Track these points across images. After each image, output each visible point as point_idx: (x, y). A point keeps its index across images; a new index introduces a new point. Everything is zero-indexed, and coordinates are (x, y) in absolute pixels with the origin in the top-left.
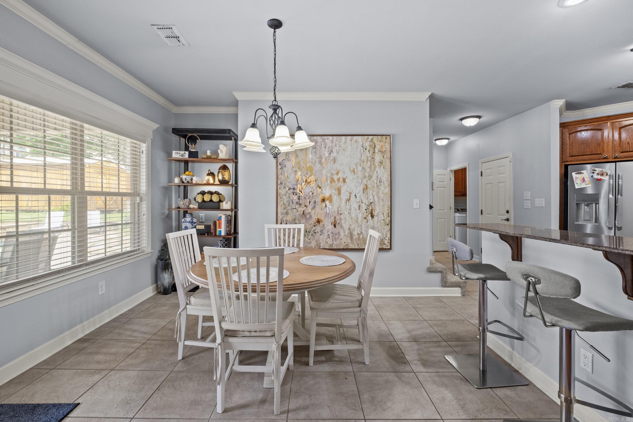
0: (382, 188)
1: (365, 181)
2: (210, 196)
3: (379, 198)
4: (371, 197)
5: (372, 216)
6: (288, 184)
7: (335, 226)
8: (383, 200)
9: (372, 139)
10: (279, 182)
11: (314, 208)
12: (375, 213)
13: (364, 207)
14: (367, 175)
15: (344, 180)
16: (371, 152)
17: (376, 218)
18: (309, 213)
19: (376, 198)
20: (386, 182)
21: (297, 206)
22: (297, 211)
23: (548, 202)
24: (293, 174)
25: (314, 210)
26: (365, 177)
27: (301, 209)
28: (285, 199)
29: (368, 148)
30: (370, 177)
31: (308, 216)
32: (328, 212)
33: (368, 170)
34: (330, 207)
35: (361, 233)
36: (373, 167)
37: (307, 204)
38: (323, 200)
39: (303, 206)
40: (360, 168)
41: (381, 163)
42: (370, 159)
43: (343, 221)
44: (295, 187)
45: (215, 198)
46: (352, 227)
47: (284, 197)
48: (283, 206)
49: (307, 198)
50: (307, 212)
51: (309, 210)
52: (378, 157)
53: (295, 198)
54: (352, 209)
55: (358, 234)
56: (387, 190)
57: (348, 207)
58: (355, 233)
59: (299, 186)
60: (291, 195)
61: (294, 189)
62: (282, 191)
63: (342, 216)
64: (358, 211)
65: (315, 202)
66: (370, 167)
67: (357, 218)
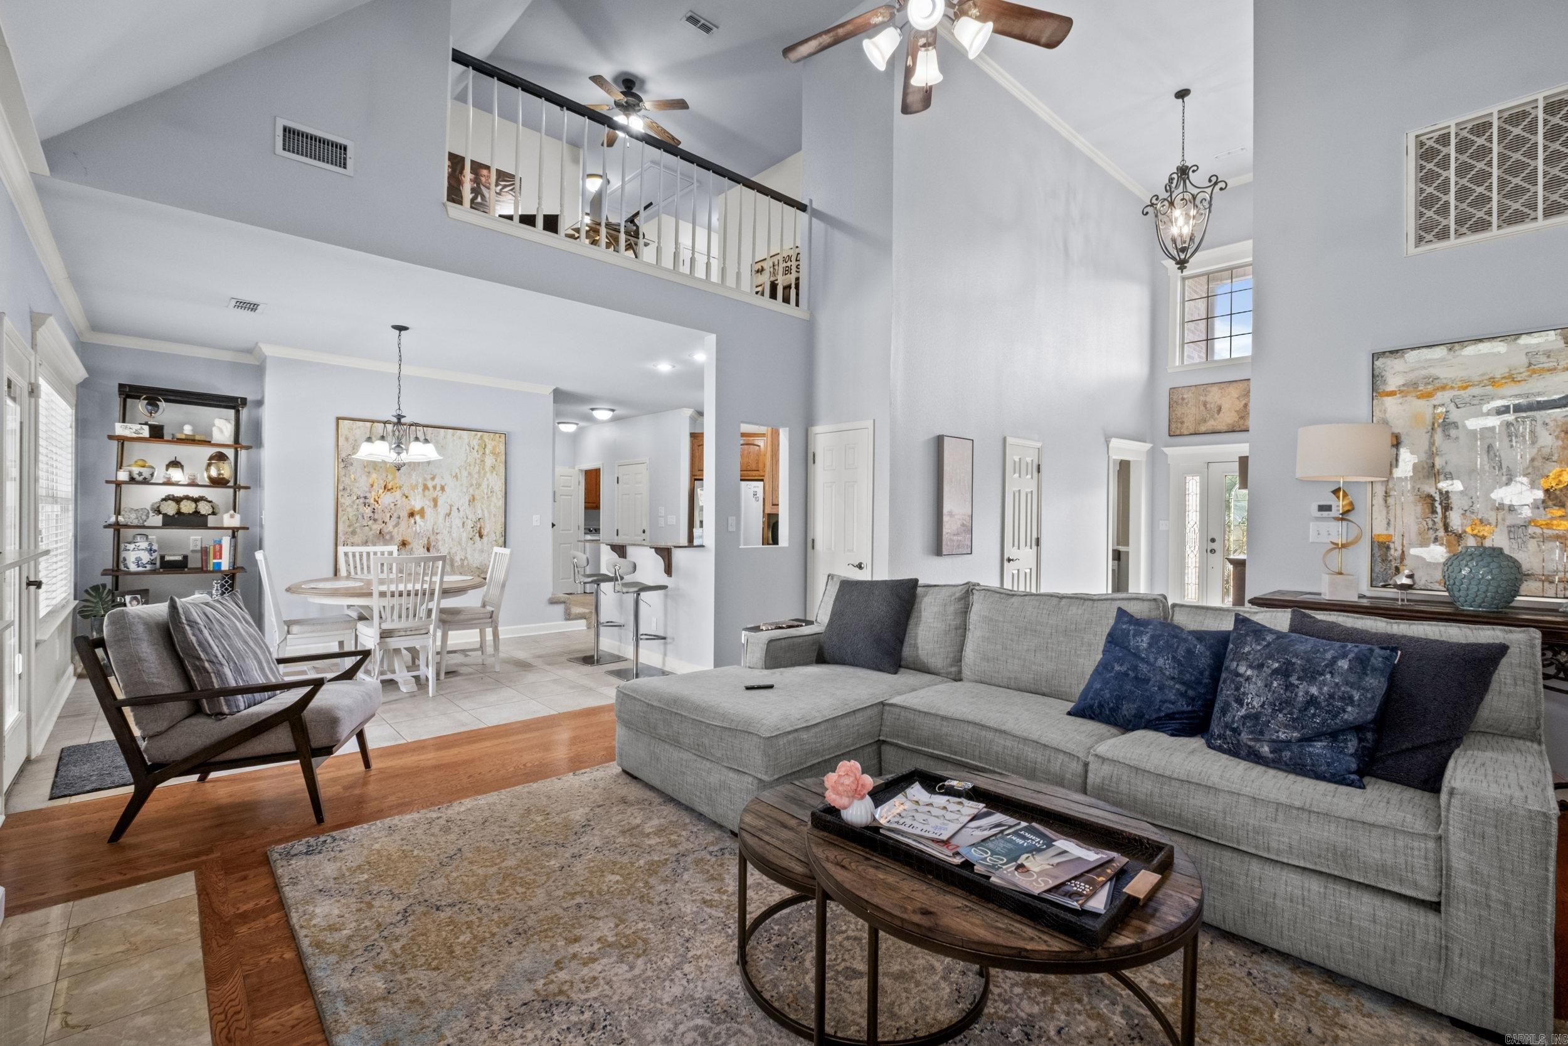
0: (494, 499)
1: (471, 490)
2: (194, 505)
3: (489, 513)
4: (479, 512)
5: (481, 536)
6: (355, 490)
7: (428, 550)
8: (495, 515)
9: (481, 436)
10: (341, 487)
11: (397, 525)
12: (485, 532)
13: (470, 524)
14: (474, 482)
15: (443, 489)
16: (480, 453)
17: (485, 539)
18: (390, 533)
19: (486, 512)
20: (499, 493)
21: (370, 523)
22: (371, 530)
23: (678, 520)
24: (364, 477)
25: (396, 529)
26: (472, 485)
27: (377, 527)
28: (351, 512)
29: (476, 448)
30: (479, 485)
31: (388, 537)
32: (418, 531)
33: (476, 476)
34: (422, 524)
35: (466, 558)
36: (482, 472)
37: (387, 519)
38: (412, 515)
39: (380, 522)
40: (465, 473)
41: (493, 467)
42: (478, 461)
43: (440, 543)
44: (368, 495)
45: (204, 508)
46: (453, 551)
47: (349, 509)
48: (347, 523)
49: (386, 511)
50: (385, 530)
51: (390, 527)
52: (489, 461)
53: (368, 511)
54: (454, 527)
55: (461, 559)
56: (501, 503)
57: (447, 524)
58: (457, 558)
59: (373, 493)
60: (361, 507)
61: (365, 498)
62: (345, 501)
63: (439, 537)
64: (462, 530)
65: (399, 518)
66: (479, 472)
67: (461, 539)
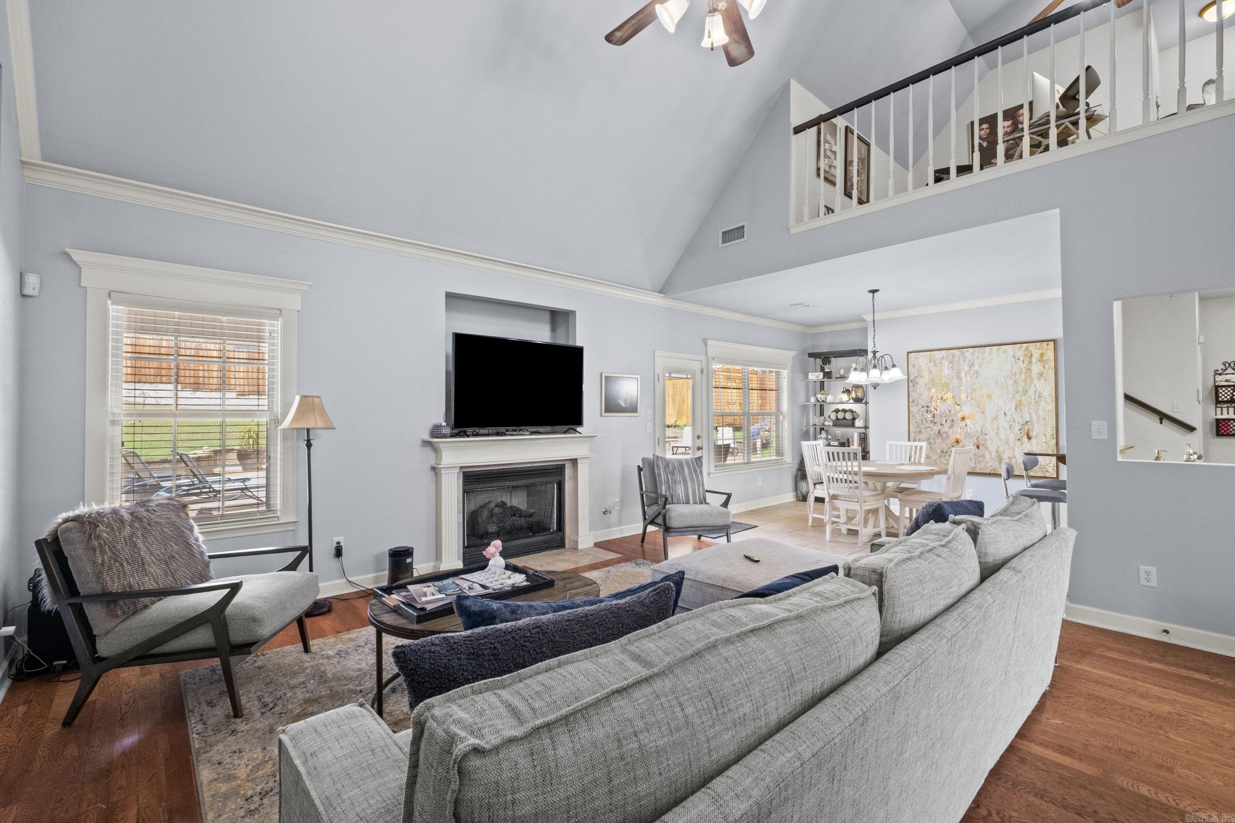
0: (1043, 404)
1: (1017, 396)
2: (843, 414)
3: (1038, 416)
4: (1027, 415)
5: (1029, 438)
6: (920, 401)
7: (978, 447)
8: (1044, 419)
9: (1027, 348)
10: (911, 400)
11: (951, 427)
12: (1033, 434)
13: (1017, 427)
14: (1020, 389)
15: (989, 396)
16: (1026, 363)
17: (1033, 440)
18: (946, 433)
19: (1034, 415)
20: (1048, 398)
21: (931, 425)
22: (932, 430)
24: (926, 392)
25: (951, 430)
26: (1018, 392)
27: (936, 428)
28: (918, 417)
29: (1021, 358)
30: (1025, 392)
31: (944, 436)
32: (969, 431)
33: (1023, 384)
34: (972, 426)
35: (1014, 456)
36: (1029, 380)
37: (944, 423)
38: (963, 419)
39: (939, 424)
40: (1011, 382)
41: (1041, 374)
42: (1024, 370)
43: (988, 442)
44: (929, 405)
45: (849, 416)
46: (1001, 449)
47: (917, 415)
48: (916, 425)
49: (943, 416)
50: (943, 431)
51: (946, 428)
52: (1036, 368)
53: (929, 416)
54: (1001, 428)
55: (1009, 457)
56: (1051, 407)
57: (995, 426)
58: (1005, 456)
59: (933, 403)
60: (925, 413)
61: (928, 407)
62: (914, 409)
63: (987, 437)
64: (1009, 432)
65: (953, 421)
66: (1025, 380)
67: (1008, 440)
